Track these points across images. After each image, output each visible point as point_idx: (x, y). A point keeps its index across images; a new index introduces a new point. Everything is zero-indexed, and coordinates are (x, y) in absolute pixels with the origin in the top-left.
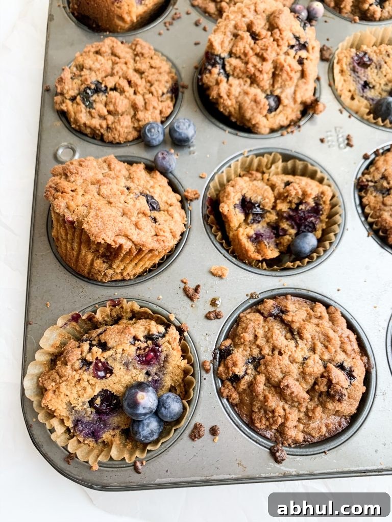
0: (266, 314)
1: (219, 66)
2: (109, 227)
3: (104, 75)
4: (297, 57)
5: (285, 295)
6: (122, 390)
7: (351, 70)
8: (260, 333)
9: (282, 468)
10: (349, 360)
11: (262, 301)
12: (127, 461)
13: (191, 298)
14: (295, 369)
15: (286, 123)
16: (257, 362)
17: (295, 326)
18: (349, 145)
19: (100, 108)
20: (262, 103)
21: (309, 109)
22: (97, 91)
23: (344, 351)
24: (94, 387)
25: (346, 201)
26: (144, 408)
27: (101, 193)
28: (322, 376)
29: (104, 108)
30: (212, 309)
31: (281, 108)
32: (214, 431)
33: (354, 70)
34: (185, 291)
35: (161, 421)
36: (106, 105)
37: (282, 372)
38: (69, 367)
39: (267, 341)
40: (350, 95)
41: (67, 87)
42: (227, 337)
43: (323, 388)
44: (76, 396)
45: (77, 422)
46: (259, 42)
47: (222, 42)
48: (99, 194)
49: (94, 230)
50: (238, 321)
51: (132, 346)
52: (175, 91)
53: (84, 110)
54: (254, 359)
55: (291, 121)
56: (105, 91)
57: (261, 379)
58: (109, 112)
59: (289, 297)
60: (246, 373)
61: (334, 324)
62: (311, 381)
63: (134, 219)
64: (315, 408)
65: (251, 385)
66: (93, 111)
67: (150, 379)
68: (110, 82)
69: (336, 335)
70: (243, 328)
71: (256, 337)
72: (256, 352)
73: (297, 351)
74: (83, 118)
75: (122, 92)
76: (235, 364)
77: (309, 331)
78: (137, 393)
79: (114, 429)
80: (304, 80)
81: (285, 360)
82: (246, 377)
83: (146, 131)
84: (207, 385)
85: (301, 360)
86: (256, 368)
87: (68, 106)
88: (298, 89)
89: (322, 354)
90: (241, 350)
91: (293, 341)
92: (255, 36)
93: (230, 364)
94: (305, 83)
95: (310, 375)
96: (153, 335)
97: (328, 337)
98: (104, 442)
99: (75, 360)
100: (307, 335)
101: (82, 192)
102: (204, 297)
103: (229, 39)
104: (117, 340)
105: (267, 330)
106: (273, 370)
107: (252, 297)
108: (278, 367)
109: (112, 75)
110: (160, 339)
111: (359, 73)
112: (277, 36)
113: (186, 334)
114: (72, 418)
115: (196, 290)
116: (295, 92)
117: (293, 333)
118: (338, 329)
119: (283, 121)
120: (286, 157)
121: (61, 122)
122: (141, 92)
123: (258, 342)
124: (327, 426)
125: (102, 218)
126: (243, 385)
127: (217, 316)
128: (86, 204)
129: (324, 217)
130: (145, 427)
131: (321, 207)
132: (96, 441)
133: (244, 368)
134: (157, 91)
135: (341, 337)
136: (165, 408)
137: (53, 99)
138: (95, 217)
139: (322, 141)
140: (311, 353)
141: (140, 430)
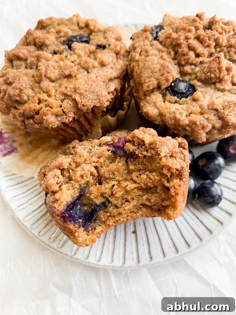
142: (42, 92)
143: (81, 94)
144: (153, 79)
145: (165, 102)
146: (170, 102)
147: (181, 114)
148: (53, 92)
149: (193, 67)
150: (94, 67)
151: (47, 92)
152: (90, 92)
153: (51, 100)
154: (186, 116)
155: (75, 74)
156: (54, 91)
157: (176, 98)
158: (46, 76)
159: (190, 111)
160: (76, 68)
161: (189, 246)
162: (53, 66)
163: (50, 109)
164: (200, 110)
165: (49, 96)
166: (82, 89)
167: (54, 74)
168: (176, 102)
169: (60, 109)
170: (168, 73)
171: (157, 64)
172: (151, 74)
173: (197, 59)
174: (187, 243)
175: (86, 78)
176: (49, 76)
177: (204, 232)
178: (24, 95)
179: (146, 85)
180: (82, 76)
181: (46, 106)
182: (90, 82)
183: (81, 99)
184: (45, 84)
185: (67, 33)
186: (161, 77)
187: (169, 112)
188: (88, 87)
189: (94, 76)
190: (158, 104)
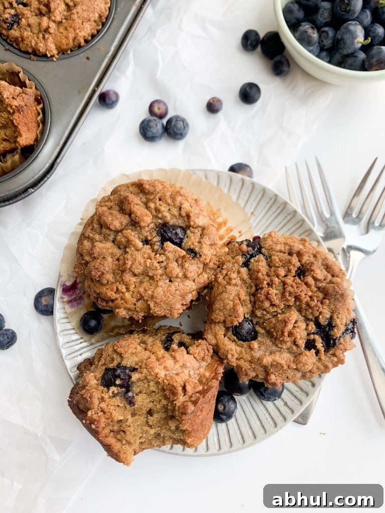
142: (122, 282)
143: (156, 303)
144: (221, 314)
145: (224, 337)
146: (229, 338)
147: (233, 355)
148: (132, 288)
149: (265, 313)
150: (177, 277)
151: (127, 285)
152: (165, 302)
153: (128, 295)
154: (237, 359)
155: (158, 279)
156: (133, 286)
157: (235, 338)
158: (131, 269)
159: (241, 356)
160: (160, 271)
161: (208, 449)
162: (140, 262)
163: (124, 303)
164: (250, 359)
165: (128, 289)
166: (158, 299)
167: (138, 270)
168: (234, 341)
169: (133, 306)
170: (236, 317)
171: (231, 301)
172: (222, 308)
173: (271, 308)
174: (207, 445)
175: (166, 289)
176: (133, 270)
177: (226, 442)
178: (104, 279)
179: (215, 316)
180: (163, 283)
181: (122, 299)
182: (168, 295)
183: (155, 306)
184: (128, 277)
185: (165, 217)
186: (229, 317)
187: (224, 348)
188: (165, 298)
189: (174, 289)
190: (218, 337)
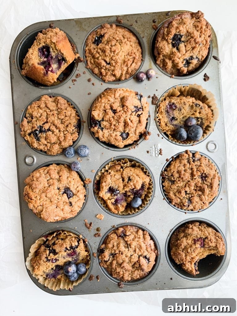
0: (118, 235)
1: (98, 126)
2: (51, 215)
3: (43, 123)
4: (137, 115)
5: (127, 226)
6: (63, 264)
7: (166, 111)
8: (115, 244)
9: (122, 289)
10: (149, 254)
11: (117, 229)
12: (66, 289)
13: (88, 228)
14: (127, 260)
15: (132, 142)
16: (113, 255)
17: (129, 243)
18: (160, 153)
19: (43, 141)
20: (119, 139)
21: (143, 135)
22: (41, 131)
23: (147, 251)
24: (52, 265)
25: (156, 183)
26: (71, 273)
27: (47, 196)
28: (137, 262)
29: (45, 141)
30: (97, 232)
31: (129, 137)
32: (97, 277)
33: (167, 112)
34: (86, 225)
35: (78, 274)
36: (46, 139)
37: (122, 260)
38: (42, 261)
39: (118, 248)
40: (165, 123)
41: (26, 129)
42: (103, 243)
43: (137, 266)
44: (46, 269)
45: (47, 276)
46: (117, 114)
47: (99, 115)
48: (46, 197)
49: (46, 217)
50: (108, 236)
51: (65, 252)
52: (79, 126)
53: (36, 142)
54: (112, 254)
55: (135, 141)
56: (45, 132)
57: (115, 262)
58: (48, 142)
59: (129, 226)
60: (109, 260)
61: (144, 240)
62: (133, 263)
63: (61, 208)
64: (135, 271)
65: (111, 263)
66: (40, 142)
67: (73, 259)
68: (46, 127)
69: (145, 245)
70: (109, 241)
71: (114, 246)
72: (113, 252)
73: (129, 253)
74: (36, 145)
75: (53, 132)
76: (105, 257)
77: (134, 244)
78: (68, 268)
79: (62, 274)
80: (140, 124)
81: (124, 256)
82: (109, 261)
83: (66, 154)
84: (95, 262)
85: (130, 256)
86: (113, 257)
87: (28, 138)
88: (137, 129)
89: (138, 253)
90: (108, 250)
91: (127, 249)
92: (115, 112)
93: (103, 257)
94: (141, 126)
95: (133, 262)
96: (73, 247)
97: (141, 247)
98: (58, 279)
99: (44, 259)
100: (133, 246)
101: (39, 198)
102: (94, 227)
103: (102, 113)
104: (59, 250)
105: (118, 242)
106: (119, 260)
107: (113, 227)
108: (121, 259)
109: (47, 122)
110: (76, 249)
111: (170, 113)
112: (125, 110)
113: (87, 243)
114: (45, 275)
115: (91, 224)
116: (136, 130)
117: (128, 246)
118: (146, 242)
119: (130, 142)
120: (131, 161)
121: (26, 142)
122: (62, 130)
123: (114, 248)
124: (139, 275)
125: (48, 212)
126: (108, 263)
127: (99, 236)
128: (42, 205)
129: (146, 189)
130: (72, 277)
131: (144, 186)
132: (55, 279)
133: (108, 258)
134: (70, 130)
135: (146, 245)
136: (79, 271)
137: (20, 133)
138: (45, 212)
139: (148, 152)
140: (134, 253)
141: (71, 278)
148: (42, 200)
153: (38, 201)
158: (47, 193)
160: (56, 202)
162: (52, 193)
169: (37, 206)
178: (35, 190)
180: (54, 206)
181: (35, 201)
182: (52, 211)
184: (44, 195)
185: (71, 186)
189: (56, 211)
